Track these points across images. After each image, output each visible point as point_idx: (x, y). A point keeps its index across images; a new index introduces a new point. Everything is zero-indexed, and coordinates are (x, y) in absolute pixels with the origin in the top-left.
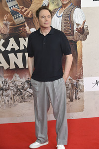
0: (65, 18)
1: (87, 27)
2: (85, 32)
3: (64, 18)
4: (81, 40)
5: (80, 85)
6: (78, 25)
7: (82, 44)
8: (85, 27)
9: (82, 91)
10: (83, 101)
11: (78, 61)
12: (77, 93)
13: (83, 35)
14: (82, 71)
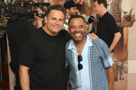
0: (114, 6)
1: (134, 15)
2: (132, 20)
3: (112, 6)
4: (127, 26)
5: (125, 67)
6: (125, 13)
7: (128, 30)
8: (132, 15)
9: (126, 72)
10: (127, 81)
11: (124, 45)
12: (121, 74)
13: (130, 23)
14: (127, 55)
